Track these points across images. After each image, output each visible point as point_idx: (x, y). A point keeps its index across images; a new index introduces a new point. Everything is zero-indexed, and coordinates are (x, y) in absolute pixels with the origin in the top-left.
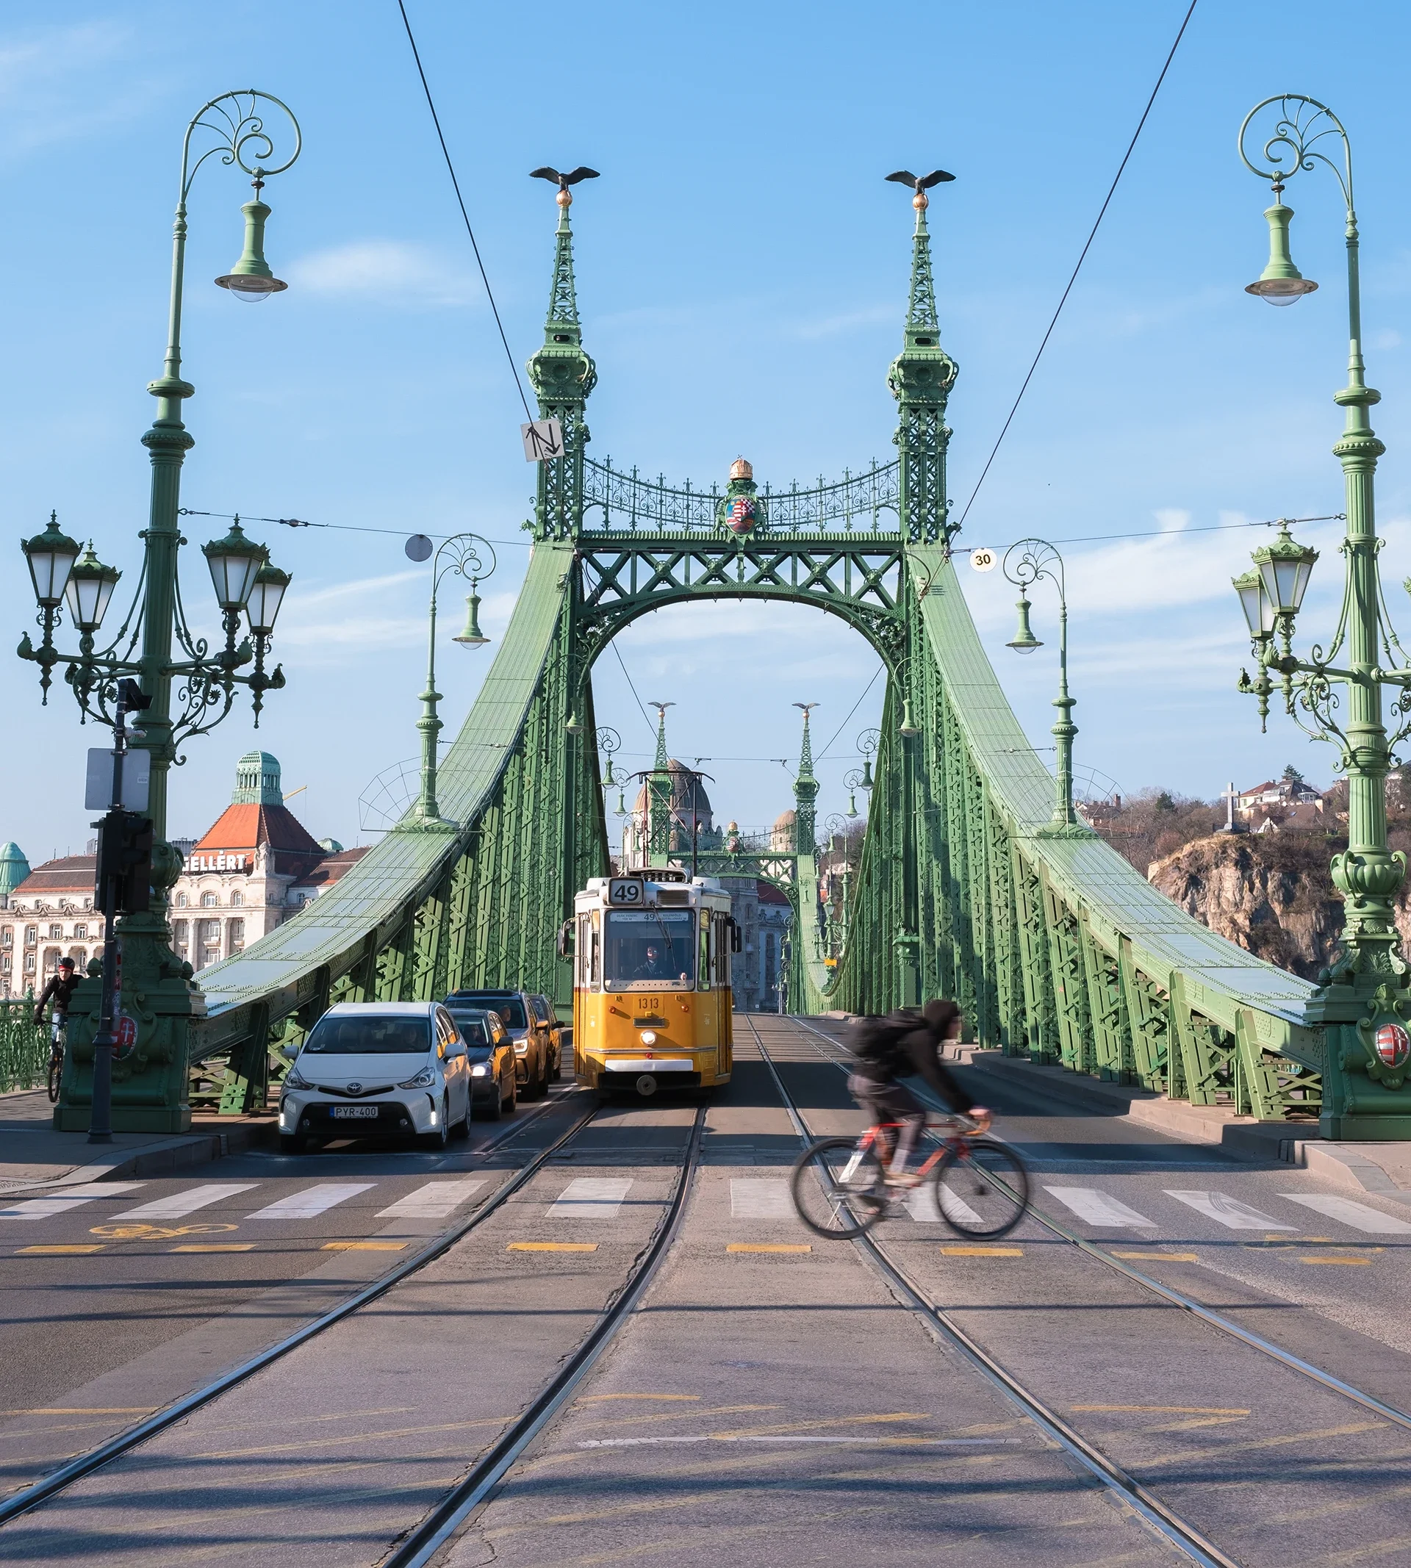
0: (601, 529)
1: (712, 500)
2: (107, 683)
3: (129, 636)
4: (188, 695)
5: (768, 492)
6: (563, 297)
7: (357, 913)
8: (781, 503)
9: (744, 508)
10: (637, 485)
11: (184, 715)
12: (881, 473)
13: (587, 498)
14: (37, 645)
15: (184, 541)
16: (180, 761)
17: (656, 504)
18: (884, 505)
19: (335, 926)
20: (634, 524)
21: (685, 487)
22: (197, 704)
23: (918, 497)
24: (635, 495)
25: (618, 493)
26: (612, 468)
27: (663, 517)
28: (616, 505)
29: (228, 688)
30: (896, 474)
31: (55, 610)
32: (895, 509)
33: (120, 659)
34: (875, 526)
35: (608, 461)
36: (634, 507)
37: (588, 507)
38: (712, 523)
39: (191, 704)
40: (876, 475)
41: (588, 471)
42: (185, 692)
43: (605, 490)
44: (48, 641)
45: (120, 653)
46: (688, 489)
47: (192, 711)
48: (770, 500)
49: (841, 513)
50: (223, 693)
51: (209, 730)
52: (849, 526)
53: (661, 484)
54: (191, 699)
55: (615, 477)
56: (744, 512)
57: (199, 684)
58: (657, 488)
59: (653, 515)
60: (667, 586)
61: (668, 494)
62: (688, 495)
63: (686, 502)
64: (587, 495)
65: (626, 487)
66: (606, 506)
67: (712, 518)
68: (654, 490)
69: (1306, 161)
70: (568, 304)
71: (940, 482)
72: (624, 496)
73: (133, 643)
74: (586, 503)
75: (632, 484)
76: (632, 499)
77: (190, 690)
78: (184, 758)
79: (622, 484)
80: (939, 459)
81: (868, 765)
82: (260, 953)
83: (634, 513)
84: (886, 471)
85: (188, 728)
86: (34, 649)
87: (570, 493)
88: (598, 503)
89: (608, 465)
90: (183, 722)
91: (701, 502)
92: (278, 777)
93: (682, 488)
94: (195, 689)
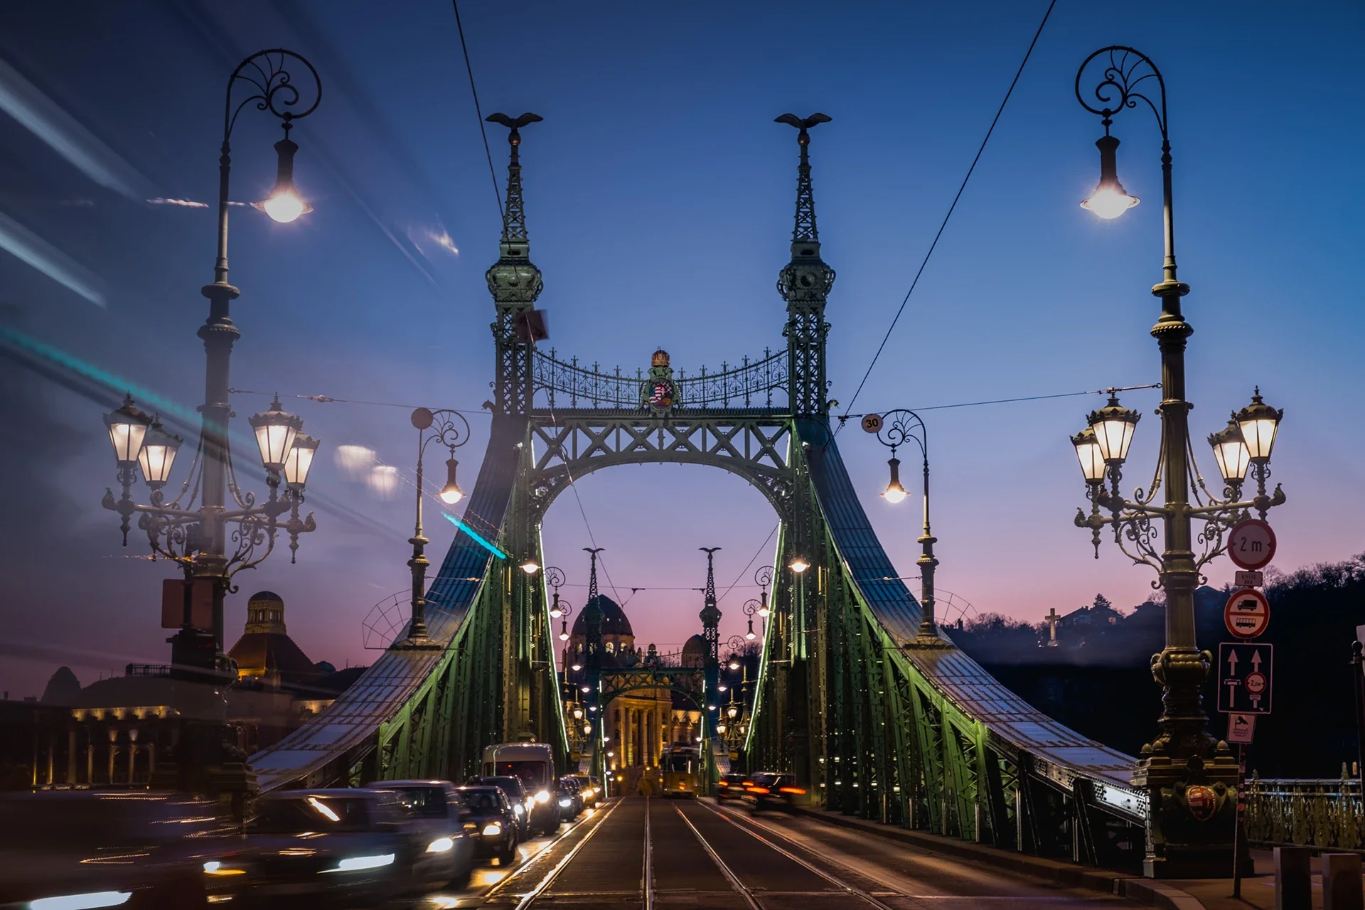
0: (548, 407)
1: (637, 383)
2: (174, 528)
3: (191, 491)
4: (239, 537)
5: (682, 376)
6: (515, 219)
7: (366, 713)
8: (693, 385)
9: (663, 389)
10: (577, 372)
11: (237, 553)
12: (773, 360)
13: (536, 382)
14: (118, 498)
15: (234, 415)
16: (233, 590)
17: (592, 387)
18: (775, 386)
19: (349, 723)
20: (574, 403)
21: (615, 373)
22: (246, 545)
23: (803, 379)
24: (575, 379)
25: (561, 379)
26: (556, 358)
27: (598, 397)
28: (559, 387)
29: (271, 532)
30: (785, 360)
31: (132, 470)
32: (785, 389)
33: (183, 510)
34: (769, 402)
35: (553, 353)
36: (574, 390)
37: (537, 390)
38: (637, 402)
39: (241, 545)
40: (770, 362)
41: (536, 362)
42: (237, 534)
43: (551, 376)
44: (126, 495)
45: (183, 504)
46: (618, 374)
47: (243, 550)
48: (684, 383)
49: (741, 393)
50: (267, 536)
51: (256, 566)
52: (748, 403)
53: (596, 371)
54: (242, 540)
55: (559, 365)
56: (663, 392)
57: (248, 529)
58: (592, 374)
59: (590, 395)
60: (602, 453)
61: (602, 378)
62: (618, 379)
63: (616, 385)
64: (536, 380)
65: (568, 373)
66: (552, 388)
67: (638, 398)
68: (590, 376)
69: (1129, 100)
70: (519, 225)
71: (821, 367)
72: (566, 380)
73: (194, 497)
74: (536, 386)
75: (573, 370)
76: (572, 383)
77: (241, 534)
78: (236, 588)
79: (564, 371)
80: (820, 349)
81: (764, 595)
82: (291, 744)
83: (574, 394)
84: (777, 358)
85: (238, 564)
86: (116, 502)
87: (522, 379)
88: (546, 386)
89: (553, 356)
90: (236, 559)
91: (629, 385)
92: (282, 612)
93: (613, 374)
94: (245, 532)
